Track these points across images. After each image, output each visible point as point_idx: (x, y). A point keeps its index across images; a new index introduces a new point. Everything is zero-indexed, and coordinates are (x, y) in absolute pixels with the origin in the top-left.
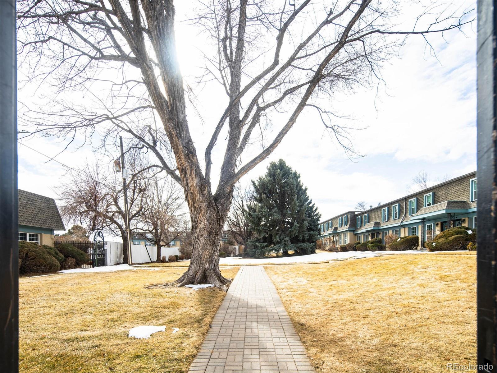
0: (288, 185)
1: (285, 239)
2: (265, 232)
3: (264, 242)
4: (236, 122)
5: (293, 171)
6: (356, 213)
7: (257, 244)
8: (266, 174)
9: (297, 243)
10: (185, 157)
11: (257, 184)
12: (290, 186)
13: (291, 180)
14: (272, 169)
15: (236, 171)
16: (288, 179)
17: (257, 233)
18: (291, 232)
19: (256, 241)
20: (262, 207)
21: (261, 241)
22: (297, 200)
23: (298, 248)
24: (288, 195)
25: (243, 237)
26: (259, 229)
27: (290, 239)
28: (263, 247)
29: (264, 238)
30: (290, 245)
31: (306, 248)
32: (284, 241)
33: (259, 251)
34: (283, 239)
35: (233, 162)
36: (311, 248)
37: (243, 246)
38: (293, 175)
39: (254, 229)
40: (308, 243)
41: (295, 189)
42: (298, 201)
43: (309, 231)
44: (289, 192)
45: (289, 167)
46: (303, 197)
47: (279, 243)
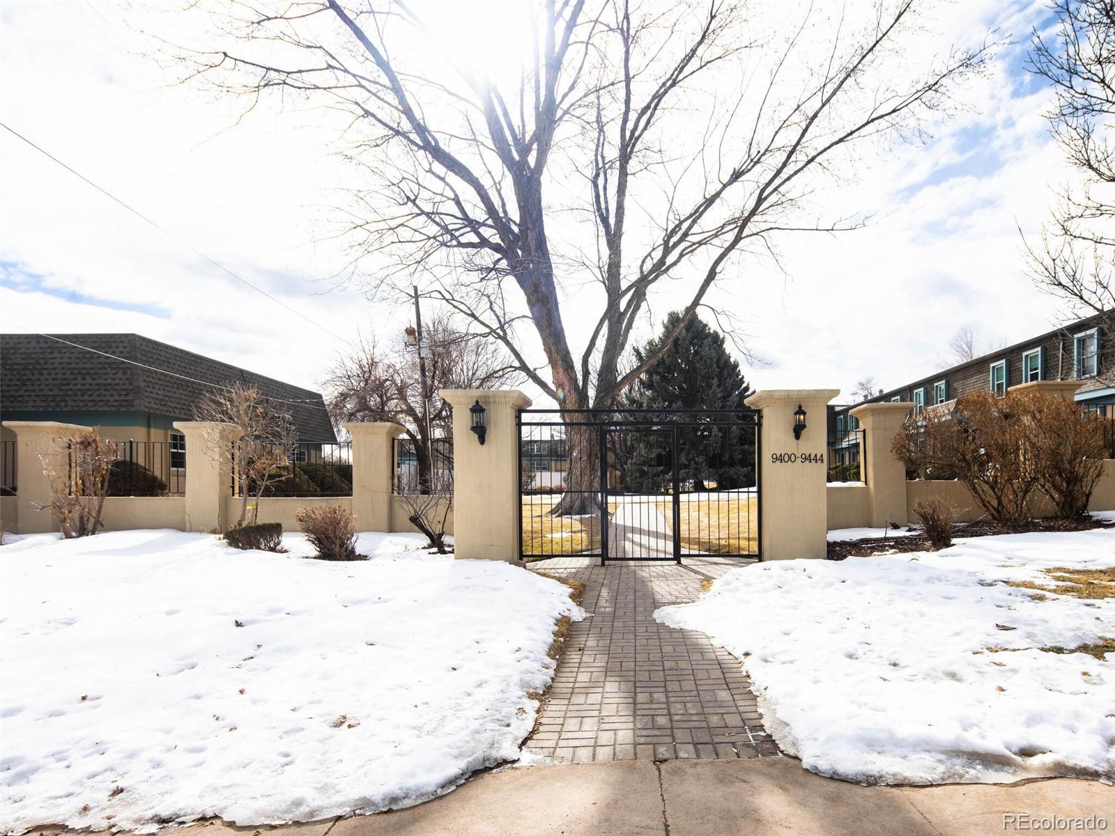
0: (701, 359)
1: (696, 459)
2: (661, 447)
3: (659, 465)
4: (617, 315)
5: (712, 331)
6: (837, 409)
7: (645, 468)
8: (661, 336)
9: (720, 468)
10: (564, 373)
11: (643, 353)
12: (706, 361)
13: (707, 349)
14: (671, 326)
15: (619, 379)
16: (701, 346)
17: (646, 448)
18: (706, 445)
19: (644, 463)
20: (652, 400)
21: (653, 463)
22: (719, 386)
23: (721, 476)
24: (702, 377)
25: (616, 456)
26: (649, 441)
27: (707, 460)
28: (657, 475)
29: (659, 456)
30: (706, 471)
31: (735, 477)
32: (695, 463)
33: (650, 481)
34: (694, 460)
35: (613, 366)
36: (744, 476)
37: (618, 473)
38: (710, 339)
39: (639, 440)
40: (739, 468)
41: (715, 365)
42: (719, 390)
43: (742, 444)
44: (703, 373)
45: (705, 322)
46: (729, 381)
47: (685, 466)
